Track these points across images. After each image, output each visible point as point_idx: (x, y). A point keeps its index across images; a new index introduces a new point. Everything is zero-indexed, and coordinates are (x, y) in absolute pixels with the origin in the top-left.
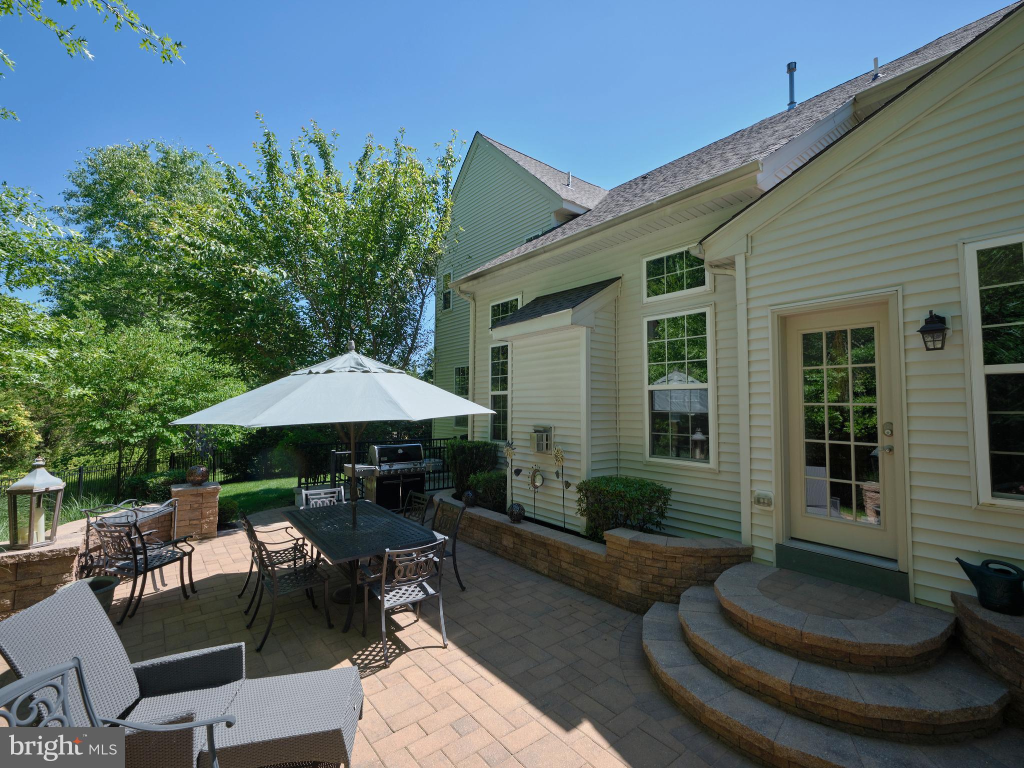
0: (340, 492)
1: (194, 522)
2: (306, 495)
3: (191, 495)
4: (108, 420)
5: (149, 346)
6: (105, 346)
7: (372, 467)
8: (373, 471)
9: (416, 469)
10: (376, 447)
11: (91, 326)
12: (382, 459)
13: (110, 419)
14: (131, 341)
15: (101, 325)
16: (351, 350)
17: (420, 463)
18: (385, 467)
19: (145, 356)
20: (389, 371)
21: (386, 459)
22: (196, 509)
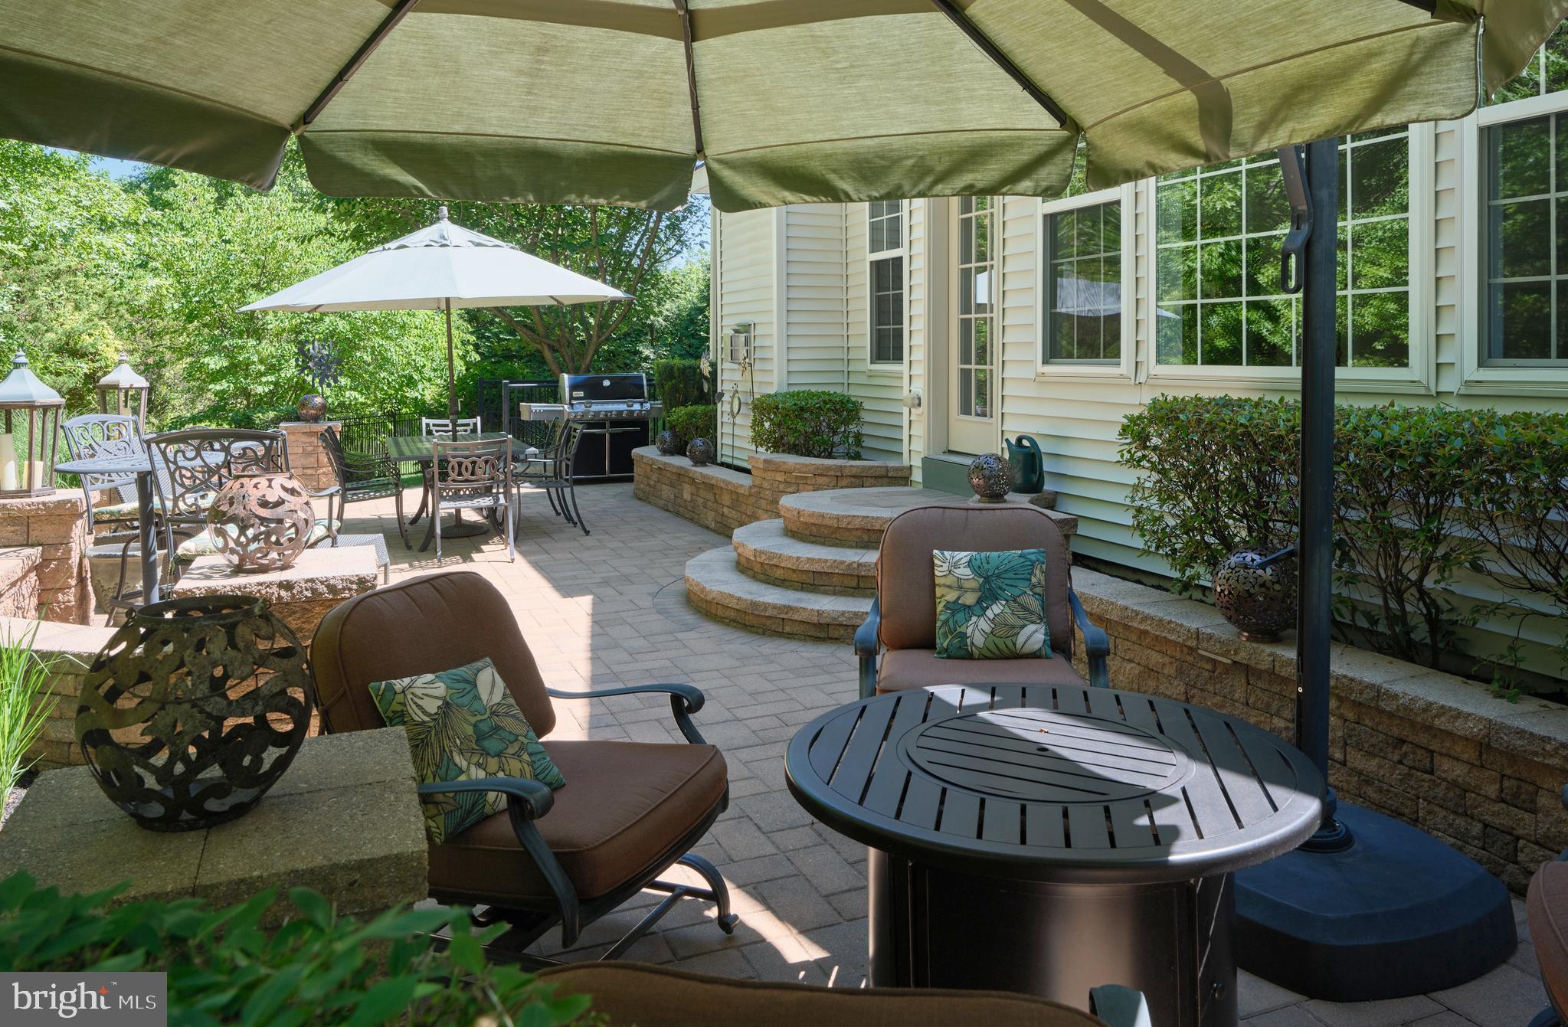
0: (475, 425)
1: (309, 472)
2: (428, 425)
3: (304, 433)
4: (226, 356)
5: (279, 228)
6: (216, 232)
7: (557, 407)
8: (561, 412)
9: (632, 412)
10: (566, 376)
11: (195, 199)
12: (575, 394)
13: (229, 353)
14: (252, 221)
15: (208, 196)
16: (442, 218)
17: (642, 404)
18: (580, 408)
19: (273, 246)
20: (478, 245)
21: (581, 394)
22: (310, 454)
